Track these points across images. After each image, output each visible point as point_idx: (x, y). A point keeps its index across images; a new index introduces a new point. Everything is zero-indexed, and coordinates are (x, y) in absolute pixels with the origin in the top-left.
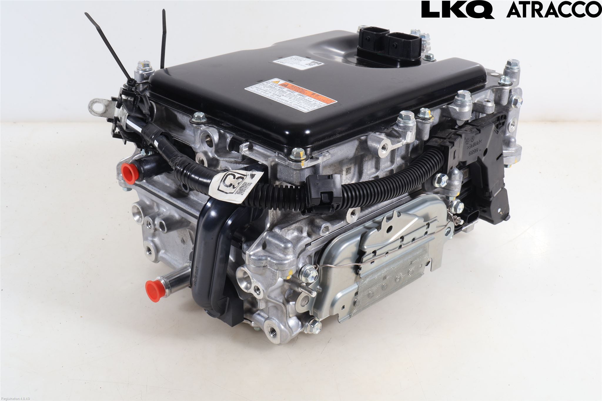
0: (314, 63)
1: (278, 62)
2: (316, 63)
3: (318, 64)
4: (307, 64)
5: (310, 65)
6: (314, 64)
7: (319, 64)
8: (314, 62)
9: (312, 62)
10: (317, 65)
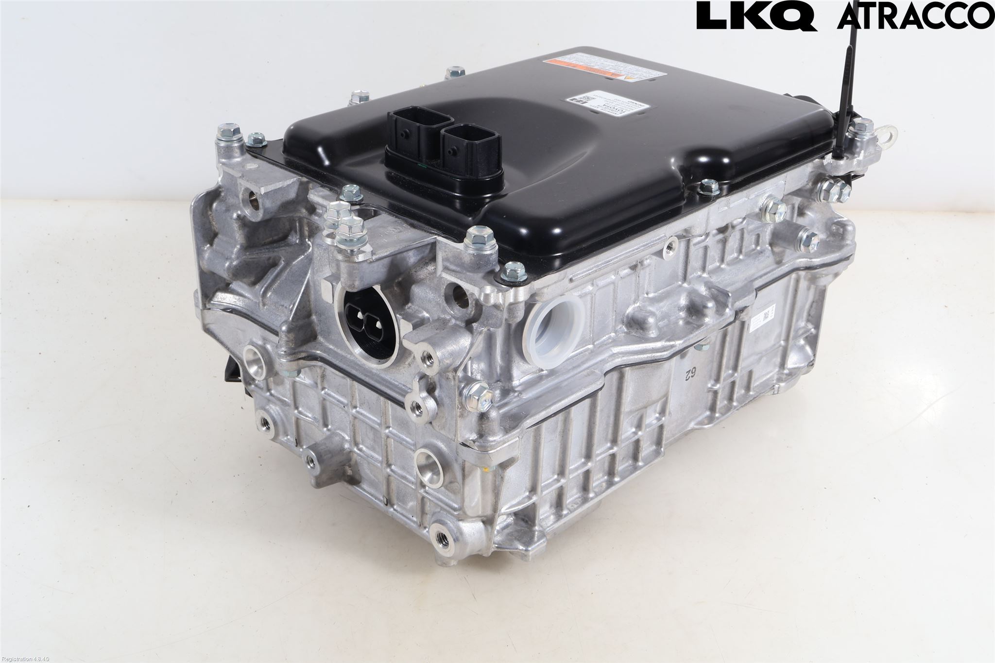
0: (582, 101)
1: (641, 105)
2: (579, 101)
3: (576, 99)
4: (593, 98)
5: (588, 98)
6: (581, 98)
7: (574, 99)
8: (582, 103)
9: (586, 102)
10: (577, 97)
